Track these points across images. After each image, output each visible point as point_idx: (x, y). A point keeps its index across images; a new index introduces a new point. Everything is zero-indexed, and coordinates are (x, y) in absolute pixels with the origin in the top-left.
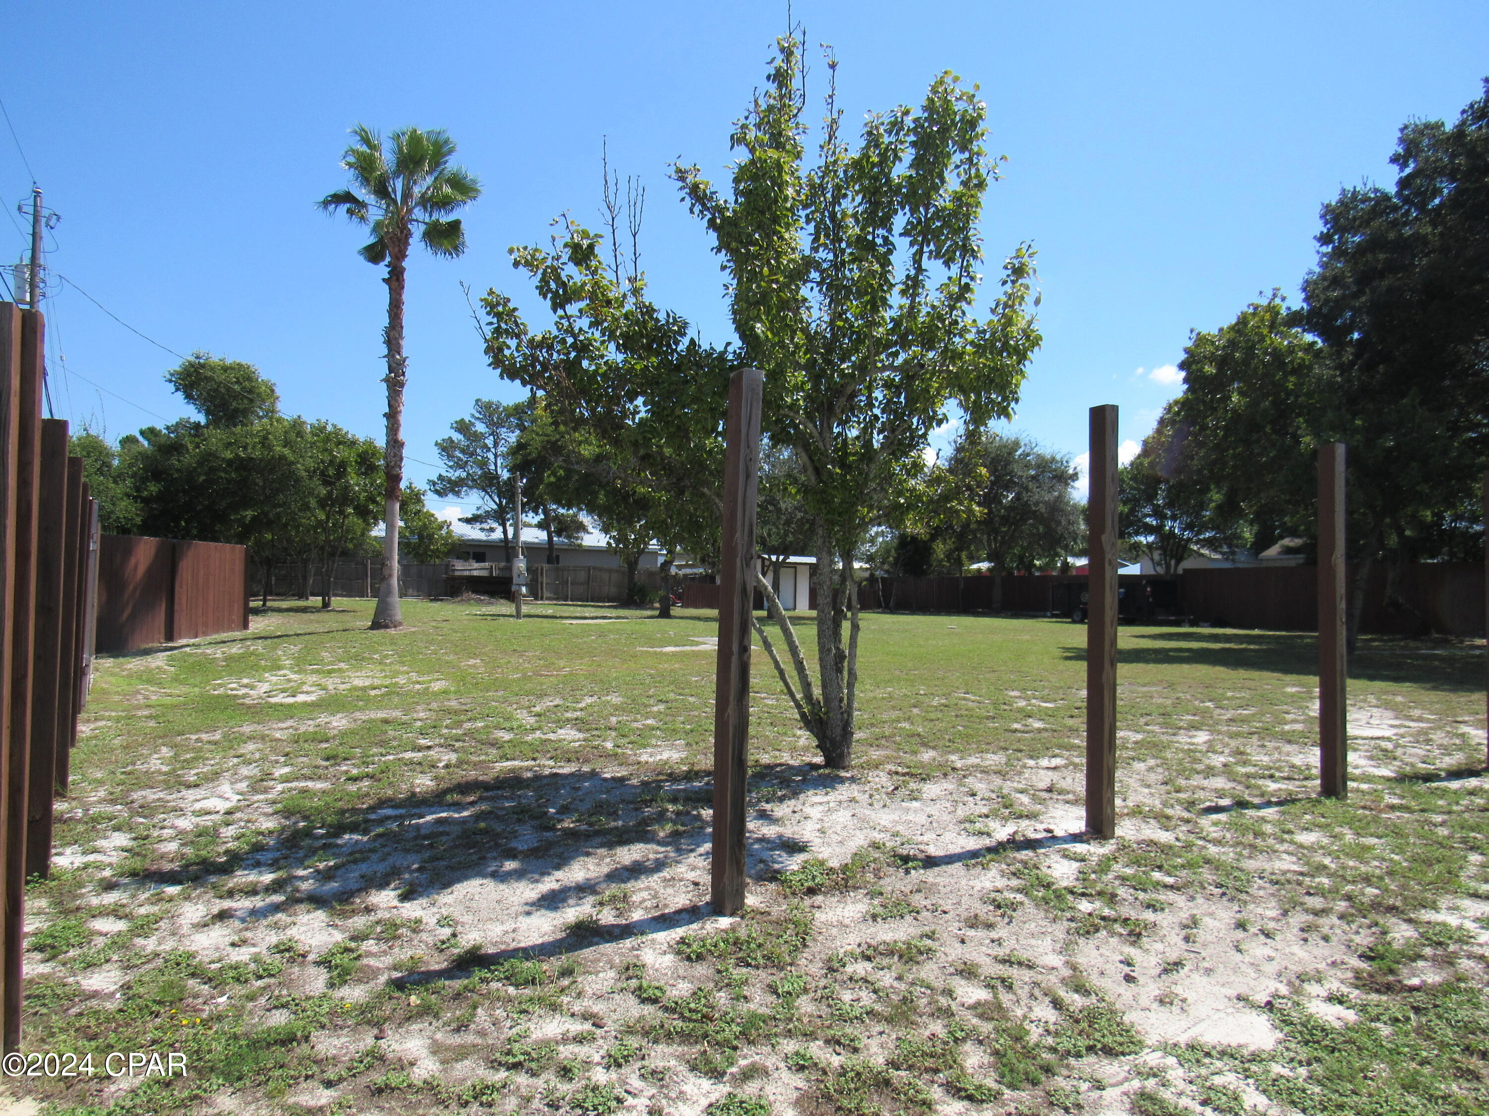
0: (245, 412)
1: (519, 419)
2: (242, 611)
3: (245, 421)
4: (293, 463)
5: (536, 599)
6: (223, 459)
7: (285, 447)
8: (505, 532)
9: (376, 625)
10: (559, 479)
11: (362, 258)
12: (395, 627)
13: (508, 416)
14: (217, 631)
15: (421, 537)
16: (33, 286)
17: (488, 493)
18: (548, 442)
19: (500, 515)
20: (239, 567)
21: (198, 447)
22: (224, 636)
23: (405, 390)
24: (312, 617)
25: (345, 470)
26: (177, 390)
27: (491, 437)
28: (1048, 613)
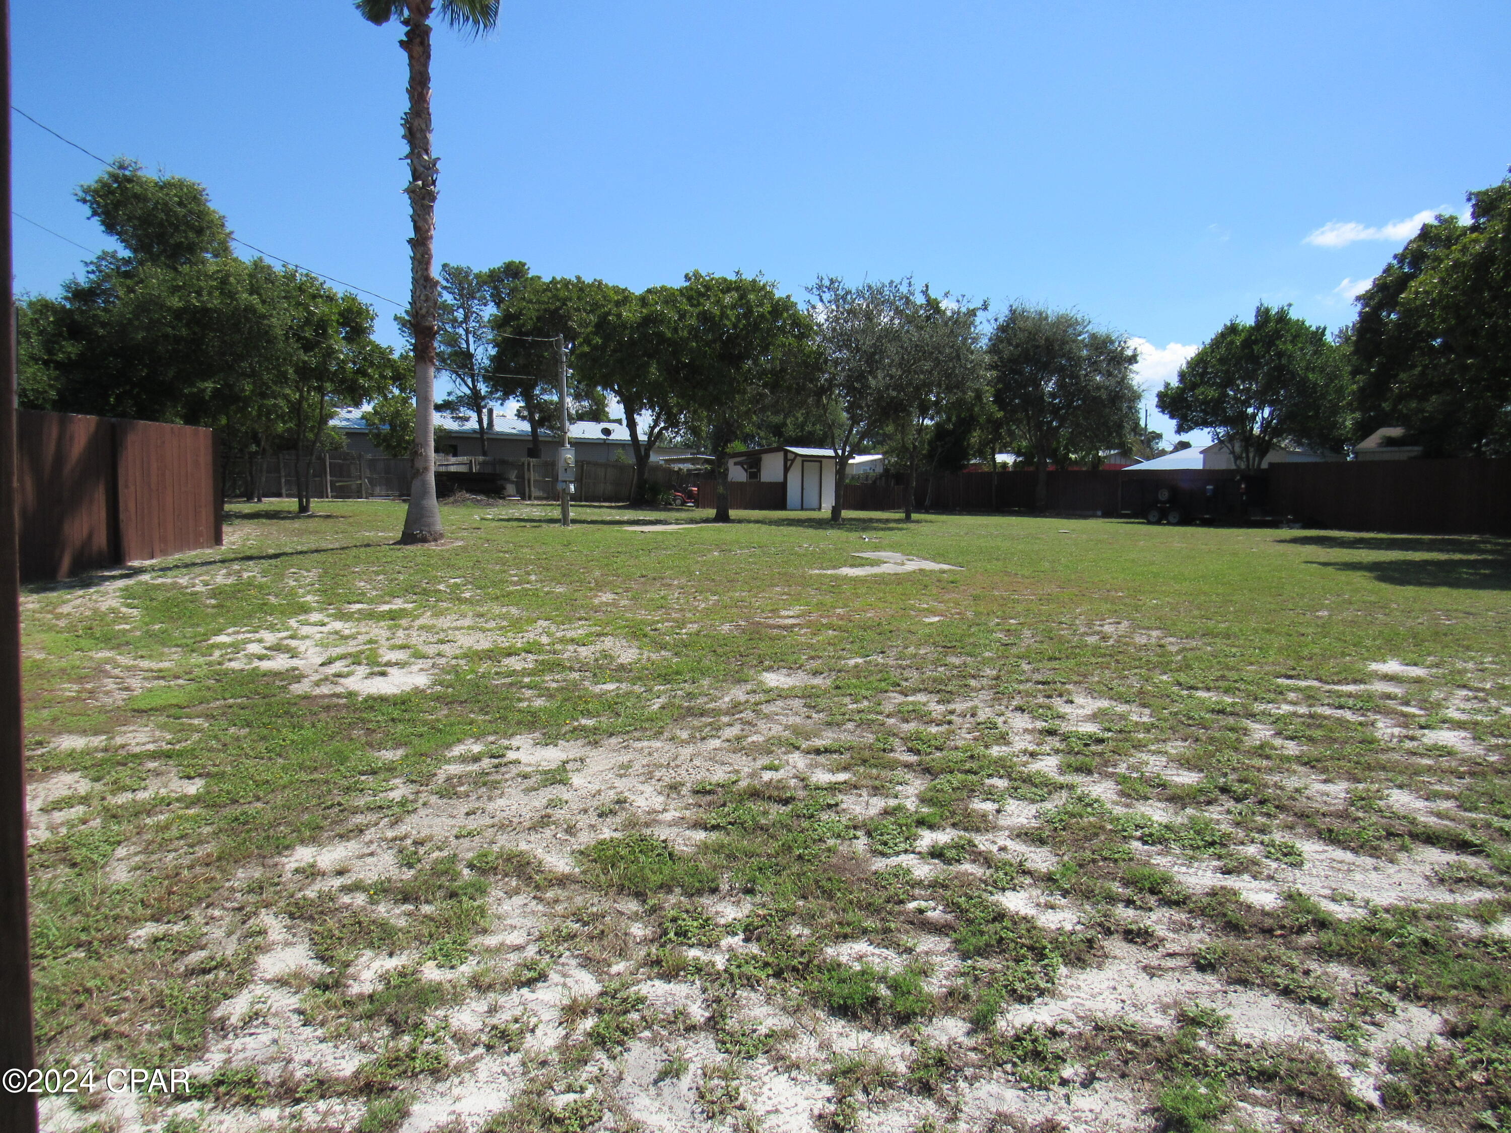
0: (191, 248)
1: (495, 288)
2: (212, 519)
3: (193, 260)
4: (264, 317)
5: (523, 498)
6: (169, 309)
7: (251, 294)
8: (480, 421)
9: (409, 538)
10: (595, 348)
11: (358, 14)
12: (435, 540)
13: (480, 285)
14: (180, 548)
15: (393, 427)
17: (459, 376)
18: (545, 310)
19: (475, 401)
20: (205, 457)
21: (133, 291)
22: (191, 555)
23: (437, 206)
24: (287, 524)
25: (325, 332)
26: (95, 214)
27: (461, 310)
28: (1099, 513)
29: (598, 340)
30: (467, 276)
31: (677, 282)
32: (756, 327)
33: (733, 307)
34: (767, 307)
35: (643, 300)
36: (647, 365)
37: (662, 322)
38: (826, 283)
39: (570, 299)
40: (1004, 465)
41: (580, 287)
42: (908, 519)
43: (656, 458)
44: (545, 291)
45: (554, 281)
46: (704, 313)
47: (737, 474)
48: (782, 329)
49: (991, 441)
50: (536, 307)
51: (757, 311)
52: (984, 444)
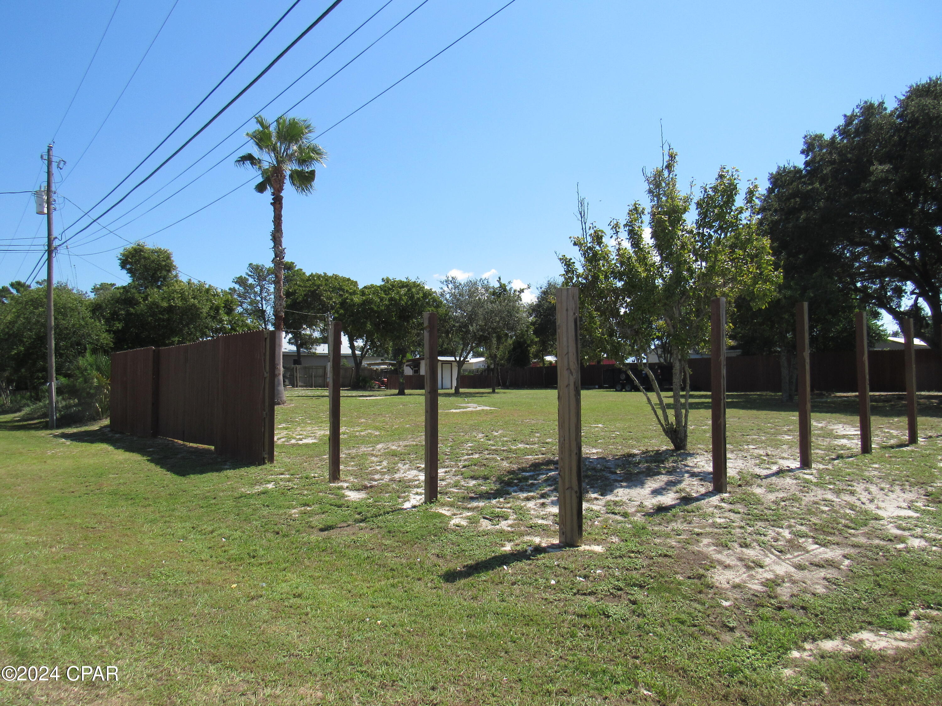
7: (194, 299)
10: (340, 315)
11: (255, 191)
12: (283, 403)
13: (269, 274)
16: (49, 203)
18: (309, 291)
27: (258, 287)
28: (597, 387)
29: (342, 311)
30: (262, 269)
31: (379, 283)
32: (416, 304)
33: (405, 295)
34: (421, 295)
35: (363, 293)
36: (365, 323)
37: (372, 303)
38: (450, 279)
39: (322, 285)
40: (551, 362)
41: (326, 278)
42: (494, 392)
43: (365, 363)
44: (308, 280)
45: (312, 275)
46: (392, 298)
47: (408, 371)
48: (428, 303)
49: (541, 351)
50: (304, 289)
51: (416, 296)
52: (538, 352)
